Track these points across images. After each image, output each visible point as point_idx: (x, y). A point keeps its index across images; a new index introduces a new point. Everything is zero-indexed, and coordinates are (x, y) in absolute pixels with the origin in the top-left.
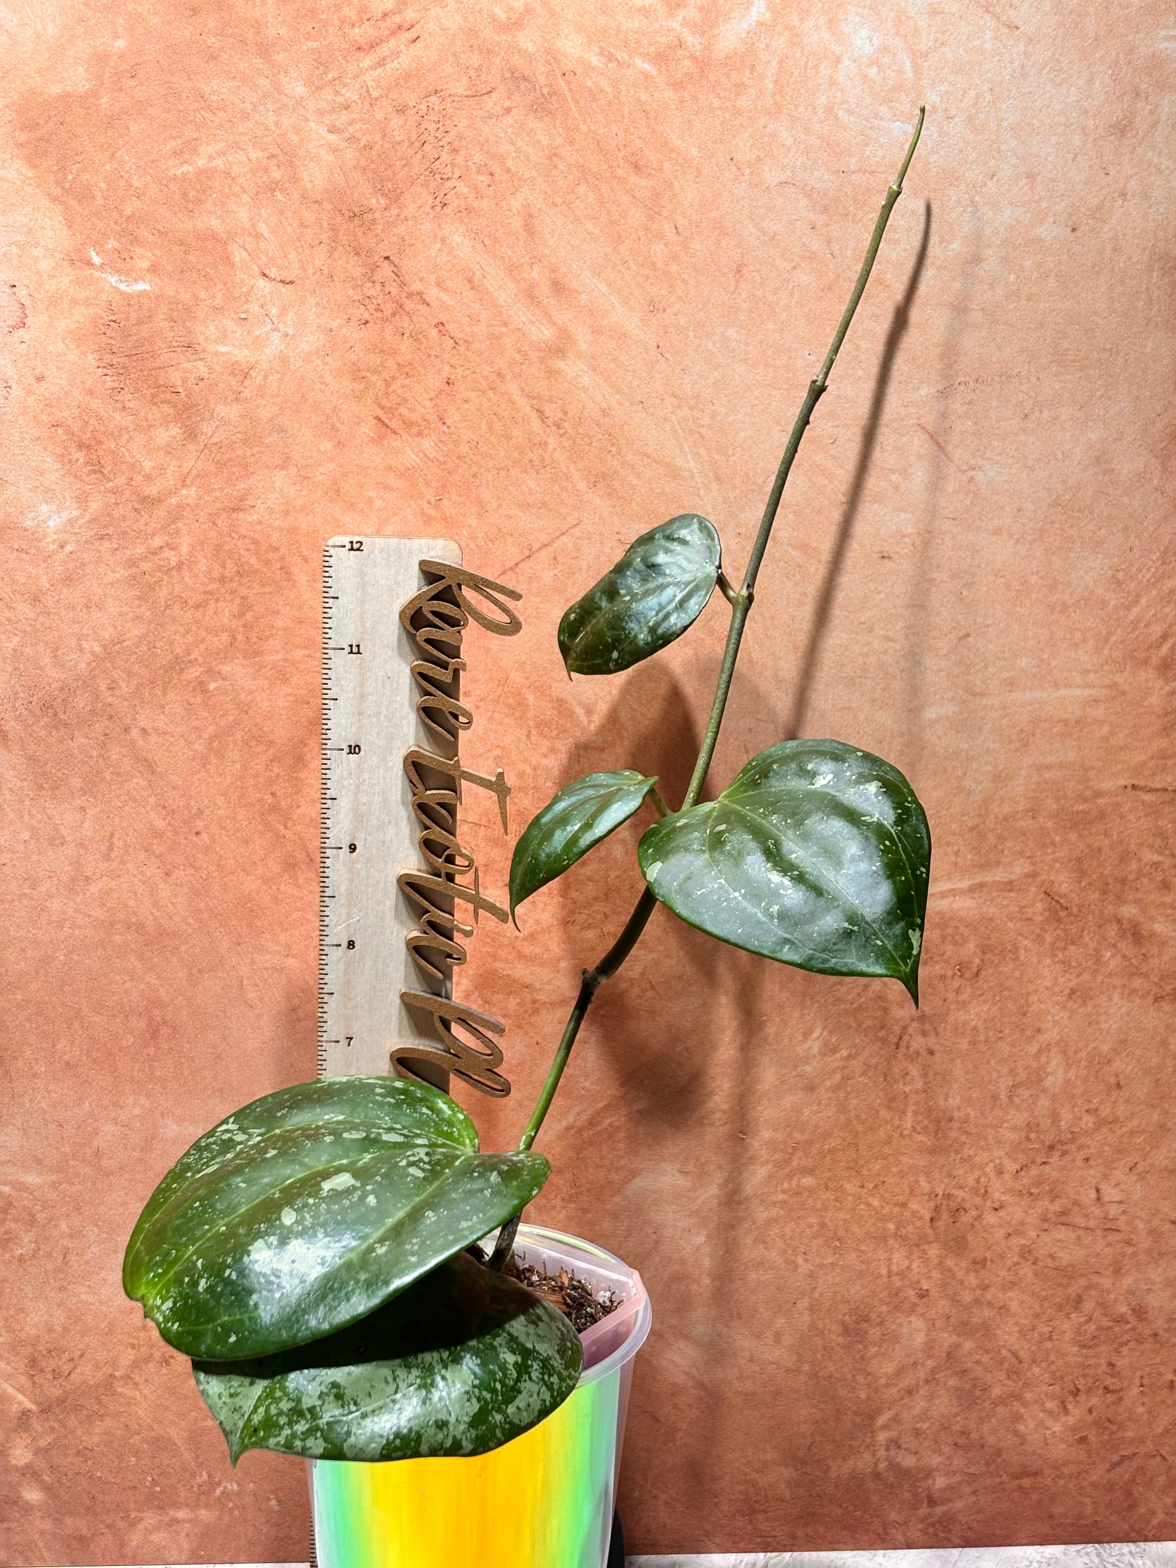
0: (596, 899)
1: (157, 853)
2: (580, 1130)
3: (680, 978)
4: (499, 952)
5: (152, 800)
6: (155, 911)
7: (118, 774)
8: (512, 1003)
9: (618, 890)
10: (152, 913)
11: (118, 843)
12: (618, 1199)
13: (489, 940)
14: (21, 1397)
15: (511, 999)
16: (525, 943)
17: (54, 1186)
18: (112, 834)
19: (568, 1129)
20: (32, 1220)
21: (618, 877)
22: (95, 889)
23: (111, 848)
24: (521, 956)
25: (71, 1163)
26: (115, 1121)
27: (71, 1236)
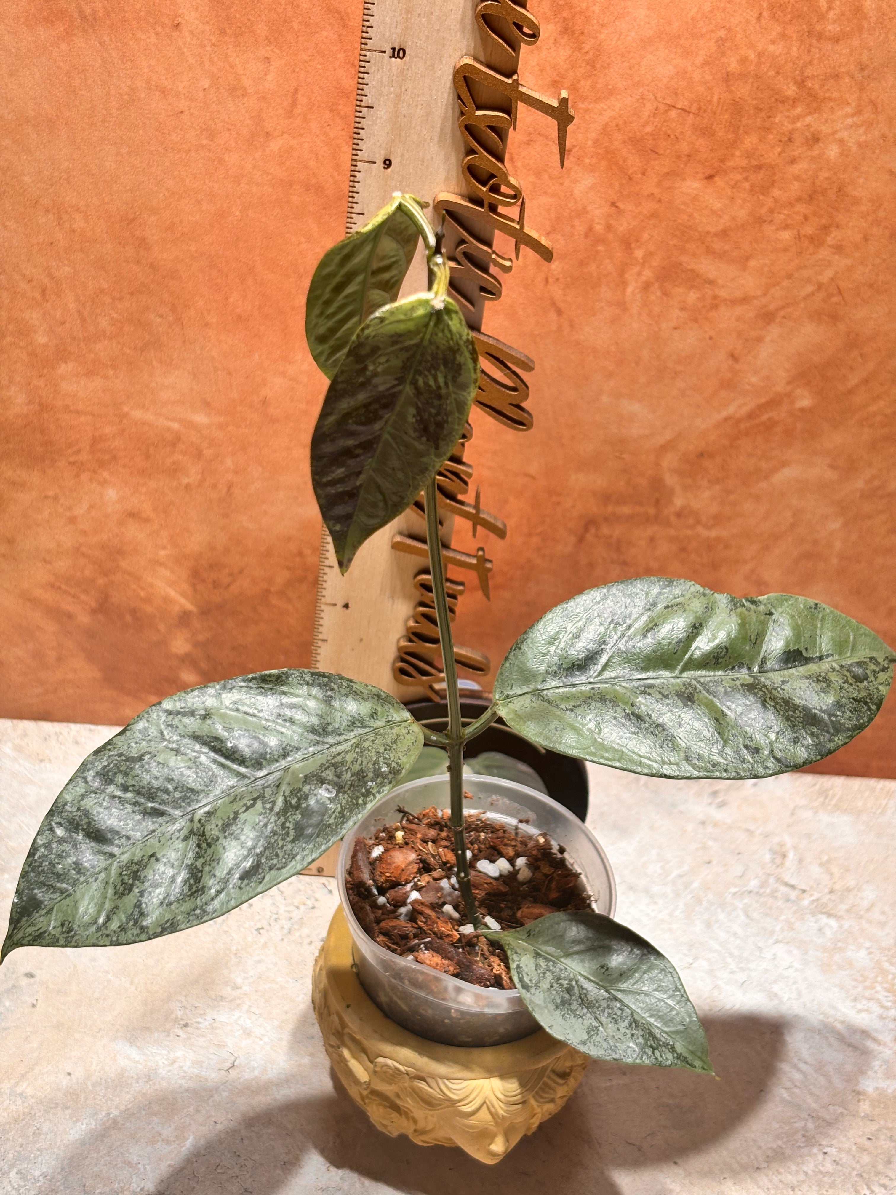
0: (799, 199)
1: (342, 113)
2: (739, 421)
3: (871, 286)
4: (687, 245)
5: (341, 56)
6: (336, 174)
7: (307, 25)
8: (692, 297)
9: (824, 192)
10: (332, 177)
11: (302, 100)
12: (763, 485)
13: (678, 233)
14: (183, 601)
15: (692, 294)
16: (715, 239)
17: (221, 427)
18: (296, 90)
19: (726, 420)
20: (199, 455)
21: (827, 178)
22: (275, 146)
23: (294, 104)
24: (709, 251)
25: (239, 408)
26: (283, 374)
27: (236, 472)
